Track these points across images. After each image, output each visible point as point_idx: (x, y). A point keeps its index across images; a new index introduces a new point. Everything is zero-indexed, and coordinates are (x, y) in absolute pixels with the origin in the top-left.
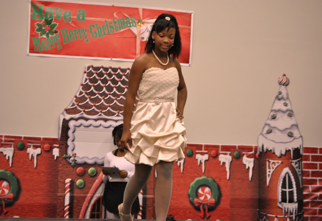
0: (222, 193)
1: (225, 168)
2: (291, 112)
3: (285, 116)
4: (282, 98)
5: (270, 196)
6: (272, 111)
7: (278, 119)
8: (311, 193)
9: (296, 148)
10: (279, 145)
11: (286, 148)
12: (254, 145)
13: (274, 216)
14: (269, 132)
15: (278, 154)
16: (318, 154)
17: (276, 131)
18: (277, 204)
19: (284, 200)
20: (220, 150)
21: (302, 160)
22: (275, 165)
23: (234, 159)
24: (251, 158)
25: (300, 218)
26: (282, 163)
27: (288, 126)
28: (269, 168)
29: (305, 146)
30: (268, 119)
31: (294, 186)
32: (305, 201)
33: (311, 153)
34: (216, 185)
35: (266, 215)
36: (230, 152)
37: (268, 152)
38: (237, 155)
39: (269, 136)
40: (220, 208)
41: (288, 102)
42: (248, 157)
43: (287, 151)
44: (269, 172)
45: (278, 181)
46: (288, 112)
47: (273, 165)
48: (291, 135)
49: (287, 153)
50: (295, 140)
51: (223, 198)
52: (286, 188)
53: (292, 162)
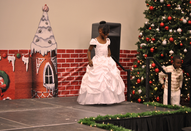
0: (10, 80)
1: (12, 64)
2: (50, 28)
3: (47, 30)
4: (45, 19)
5: (39, 80)
6: (39, 27)
7: (43, 32)
8: (62, 77)
9: (53, 50)
10: (43, 48)
11: (47, 51)
12: (28, 49)
13: (41, 92)
14: (38, 41)
15: (43, 54)
16: (66, 53)
17: (42, 40)
18: (43, 85)
19: (47, 82)
20: (8, 53)
21: (56, 57)
22: (41, 61)
23: (17, 58)
24: (27, 57)
25: (56, 93)
26: (45, 60)
27: (48, 37)
28: (38, 63)
29: (58, 49)
30: (37, 32)
31: (53, 73)
32: (59, 82)
33: (62, 53)
34: (7, 76)
35: (37, 92)
36: (14, 54)
37: (37, 53)
38: (19, 56)
39: (37, 43)
40: (9, 90)
41: (48, 22)
42: (25, 57)
43: (48, 52)
44: (38, 65)
45: (43, 71)
46: (48, 28)
47: (40, 61)
48: (50, 42)
49: (48, 53)
50: (53, 45)
51: (11, 83)
52: (48, 75)
53: (51, 59)
